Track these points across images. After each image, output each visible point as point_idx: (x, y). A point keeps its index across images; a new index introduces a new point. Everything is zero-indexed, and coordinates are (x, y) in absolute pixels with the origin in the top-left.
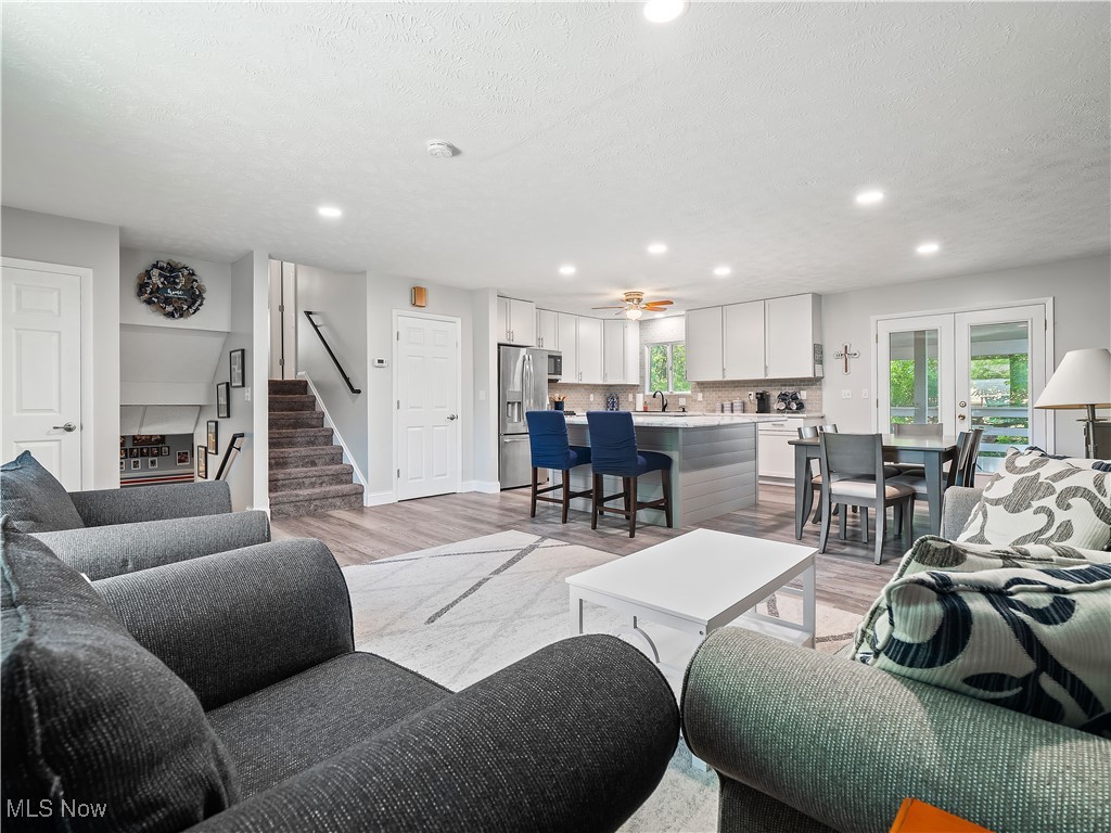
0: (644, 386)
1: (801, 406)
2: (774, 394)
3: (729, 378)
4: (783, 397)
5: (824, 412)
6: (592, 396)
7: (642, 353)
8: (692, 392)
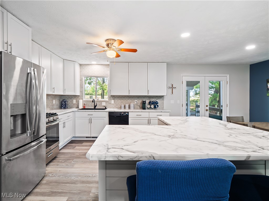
0: (82, 96)
6: (54, 101)
7: (81, 80)
8: (109, 99)
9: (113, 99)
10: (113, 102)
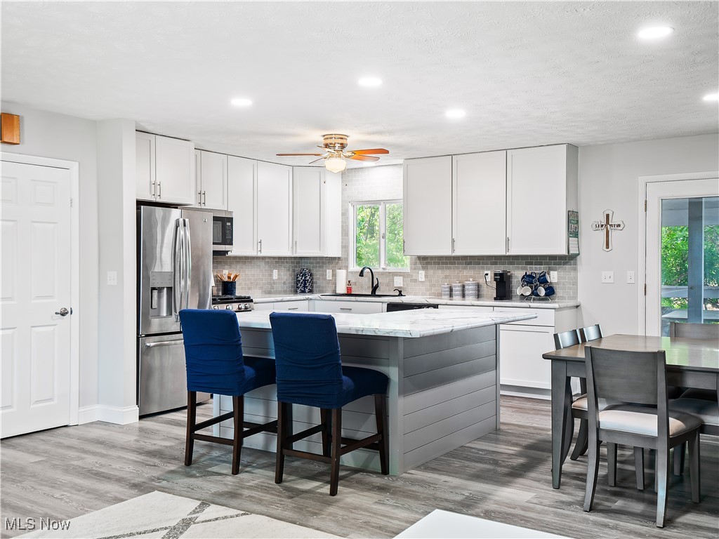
0: (347, 259)
1: (550, 292)
2: (518, 274)
3: (458, 253)
4: (528, 280)
5: (580, 299)
6: (275, 272)
7: (344, 214)
8: (411, 269)
9: (423, 268)
10: (421, 275)
